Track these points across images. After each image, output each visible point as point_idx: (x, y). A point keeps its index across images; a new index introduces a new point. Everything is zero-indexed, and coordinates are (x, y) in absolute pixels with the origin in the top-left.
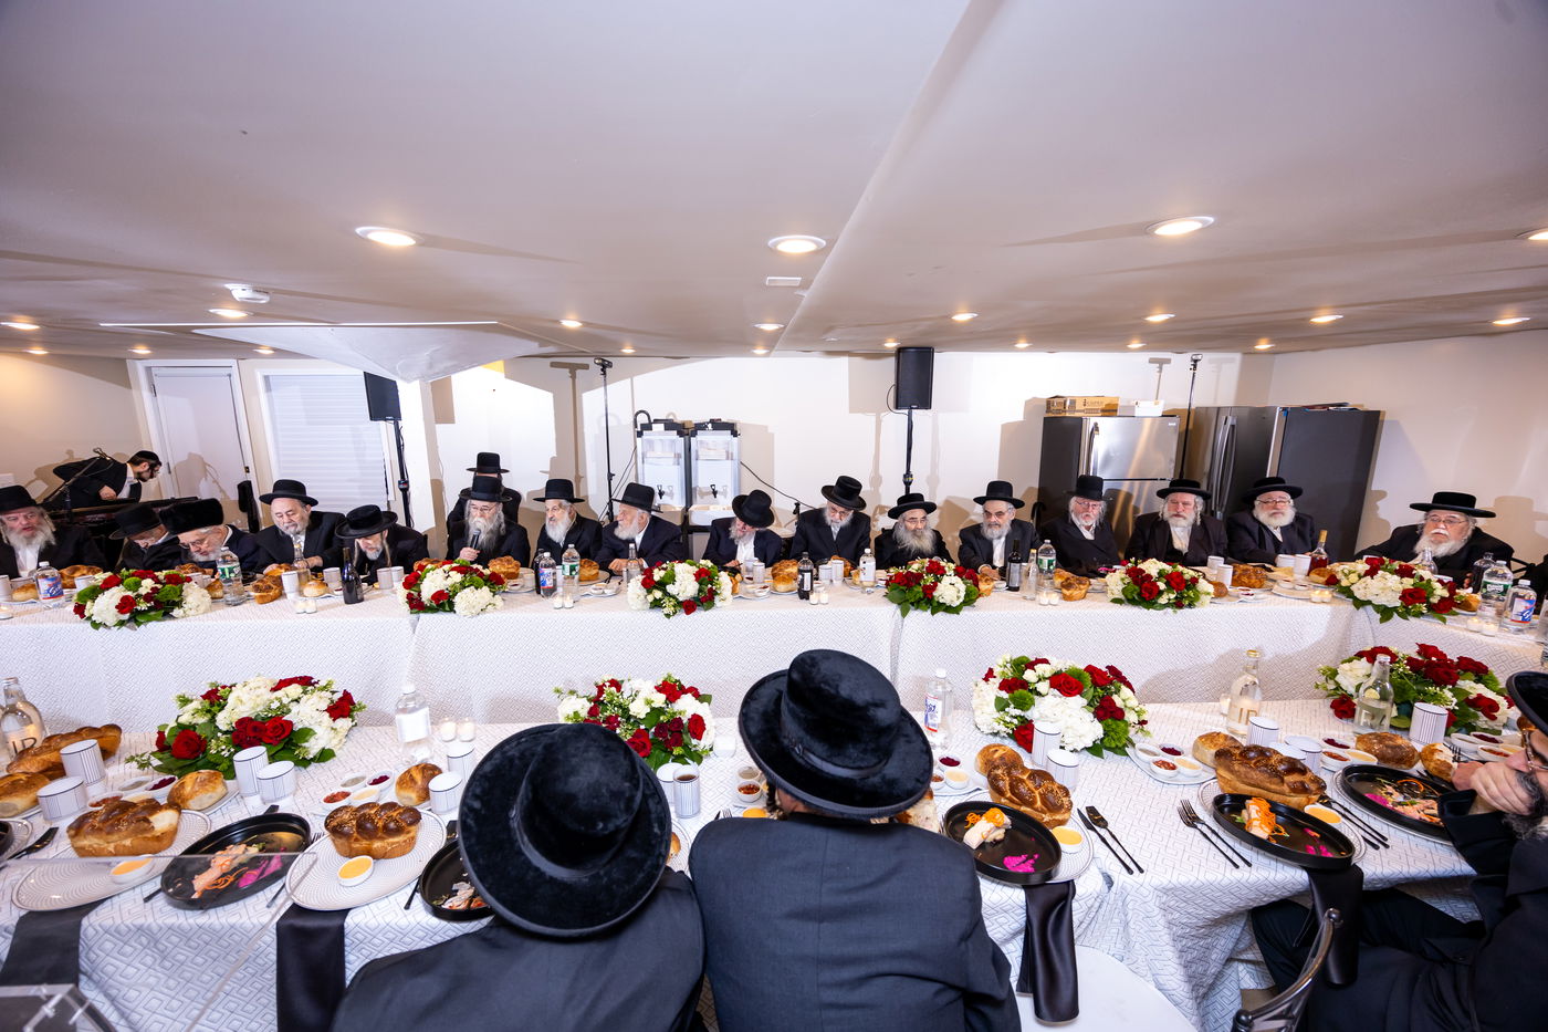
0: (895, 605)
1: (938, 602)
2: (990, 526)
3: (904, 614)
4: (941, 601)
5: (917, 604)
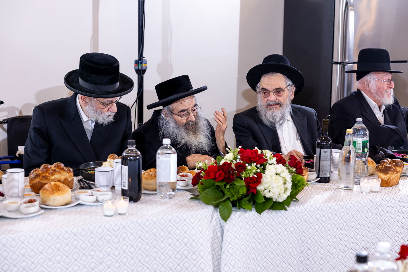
0: (211, 208)
1: (265, 197)
2: (269, 106)
3: (225, 217)
4: (268, 196)
5: (237, 204)
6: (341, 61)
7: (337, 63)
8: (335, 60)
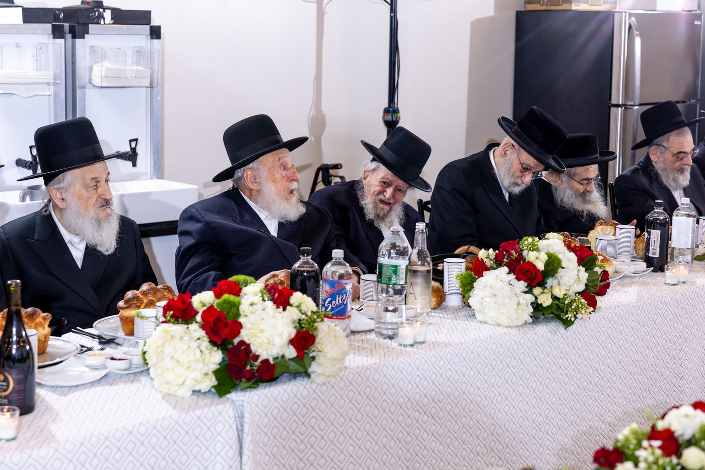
6: (623, 103)
7: (618, 106)
8: (614, 101)
